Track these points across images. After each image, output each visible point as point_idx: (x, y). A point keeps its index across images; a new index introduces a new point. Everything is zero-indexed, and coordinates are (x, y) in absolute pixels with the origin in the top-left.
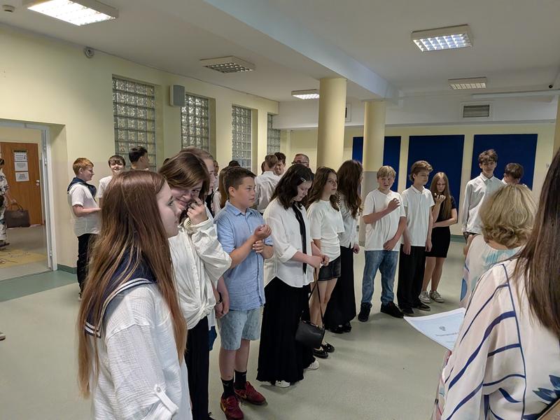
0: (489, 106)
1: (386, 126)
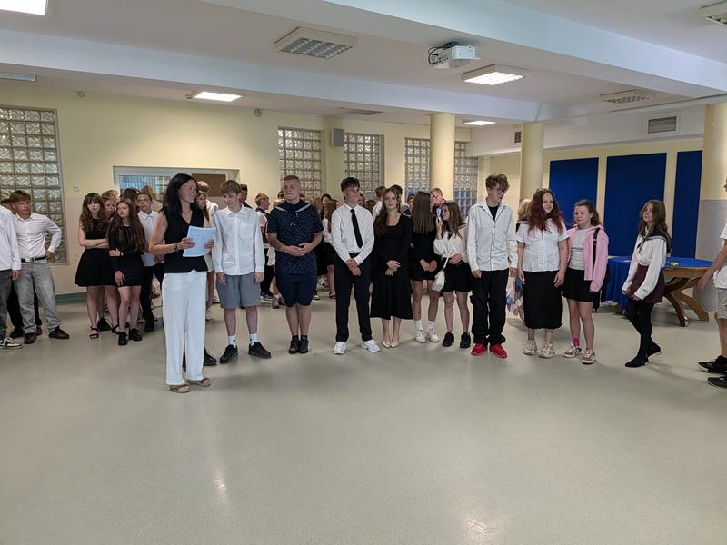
0: (675, 118)
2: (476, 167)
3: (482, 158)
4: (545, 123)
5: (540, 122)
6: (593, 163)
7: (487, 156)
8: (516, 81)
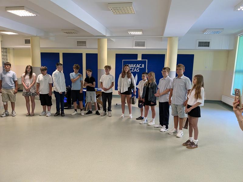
0: (85, 42)
1: (41, 48)
2: (6, 52)
3: (9, 49)
4: (40, 37)
5: (38, 36)
6: (58, 54)
7: (11, 48)
8: (32, 16)
